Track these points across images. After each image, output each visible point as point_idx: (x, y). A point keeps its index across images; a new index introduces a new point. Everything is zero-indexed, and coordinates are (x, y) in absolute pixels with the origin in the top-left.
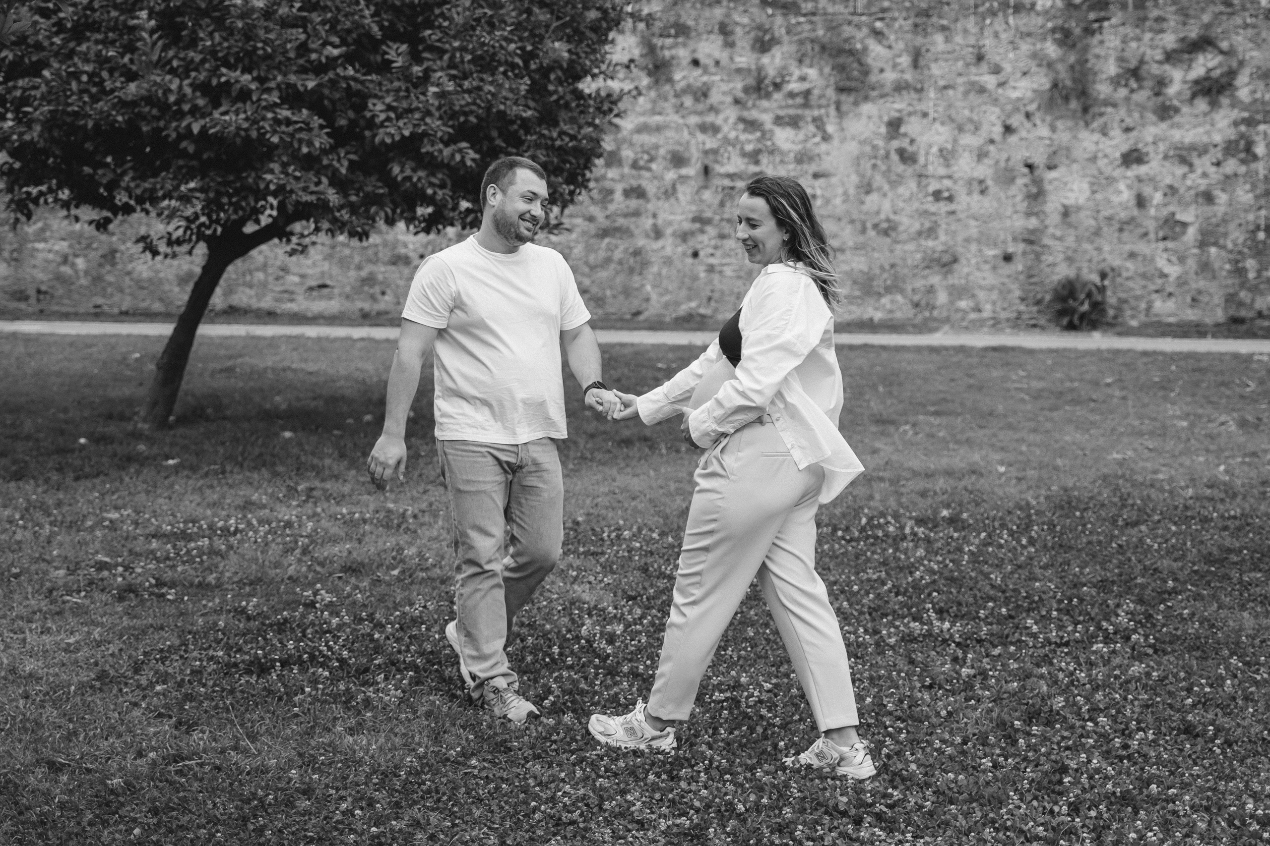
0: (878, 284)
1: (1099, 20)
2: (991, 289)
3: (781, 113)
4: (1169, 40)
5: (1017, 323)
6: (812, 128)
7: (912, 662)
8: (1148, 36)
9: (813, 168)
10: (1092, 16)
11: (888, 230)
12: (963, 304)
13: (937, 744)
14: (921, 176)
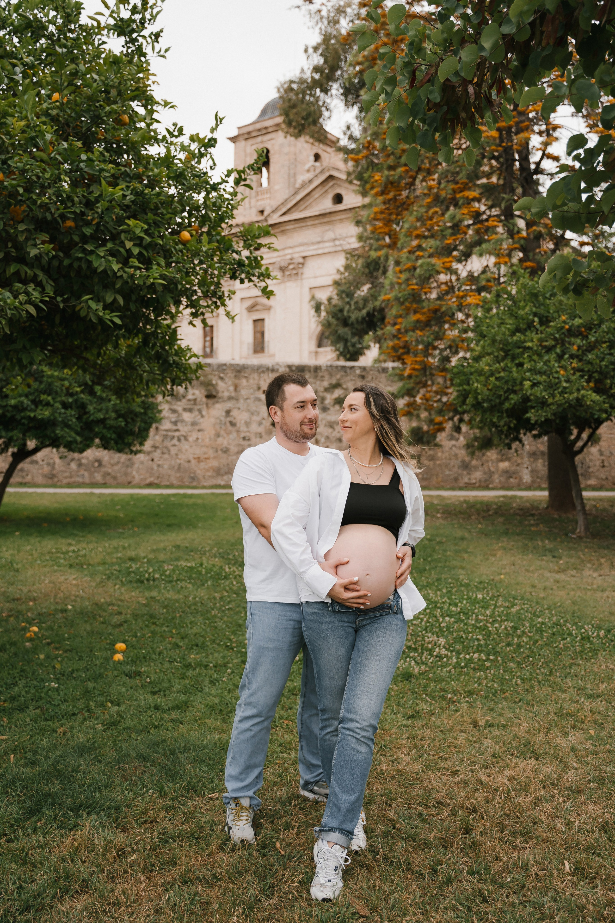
0: (222, 472)
3: (185, 407)
4: (326, 384)
6: (197, 413)
8: (318, 382)
9: (197, 428)
14: (238, 431)
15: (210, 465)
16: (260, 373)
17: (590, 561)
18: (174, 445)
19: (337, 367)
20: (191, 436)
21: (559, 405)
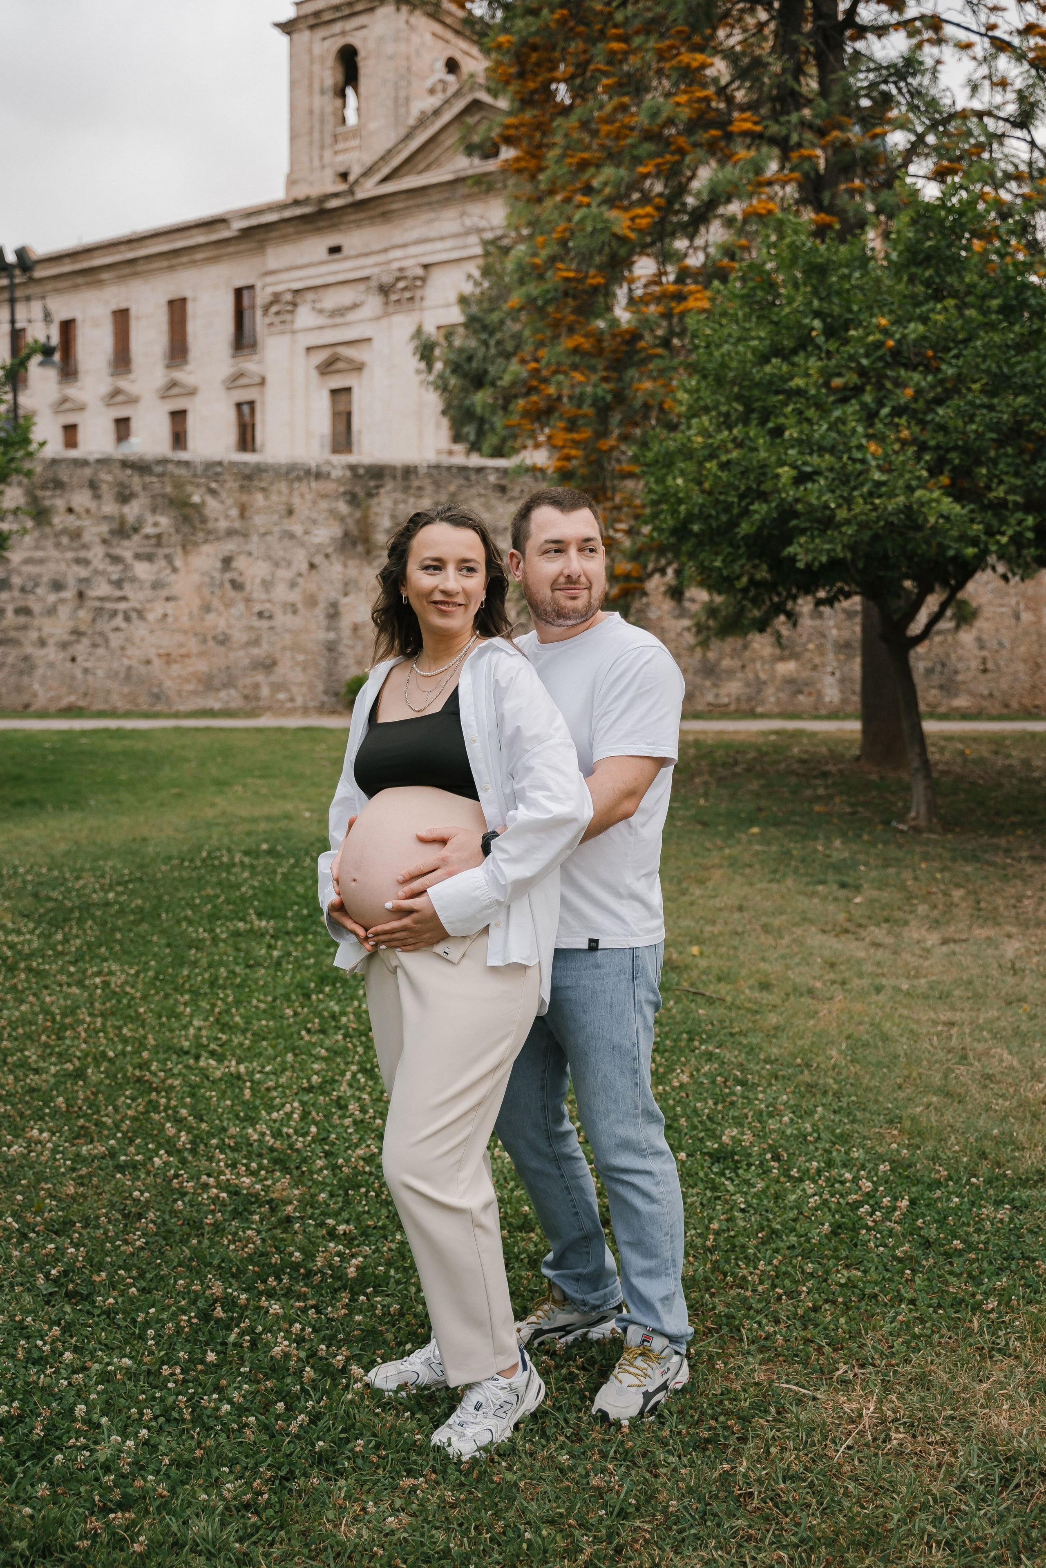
0: (217, 682)
1: (378, 487)
2: (301, 685)
3: (141, 550)
5: (322, 709)
6: (163, 563)
7: (238, 950)
8: (412, 500)
9: (164, 593)
10: (372, 483)
11: (223, 640)
12: (281, 696)
13: (254, 1002)
14: (248, 601)
15: (191, 669)
16: (292, 482)
17: (926, 897)
18: (117, 629)
19: (449, 468)
20: (151, 610)
21: (863, 526)
